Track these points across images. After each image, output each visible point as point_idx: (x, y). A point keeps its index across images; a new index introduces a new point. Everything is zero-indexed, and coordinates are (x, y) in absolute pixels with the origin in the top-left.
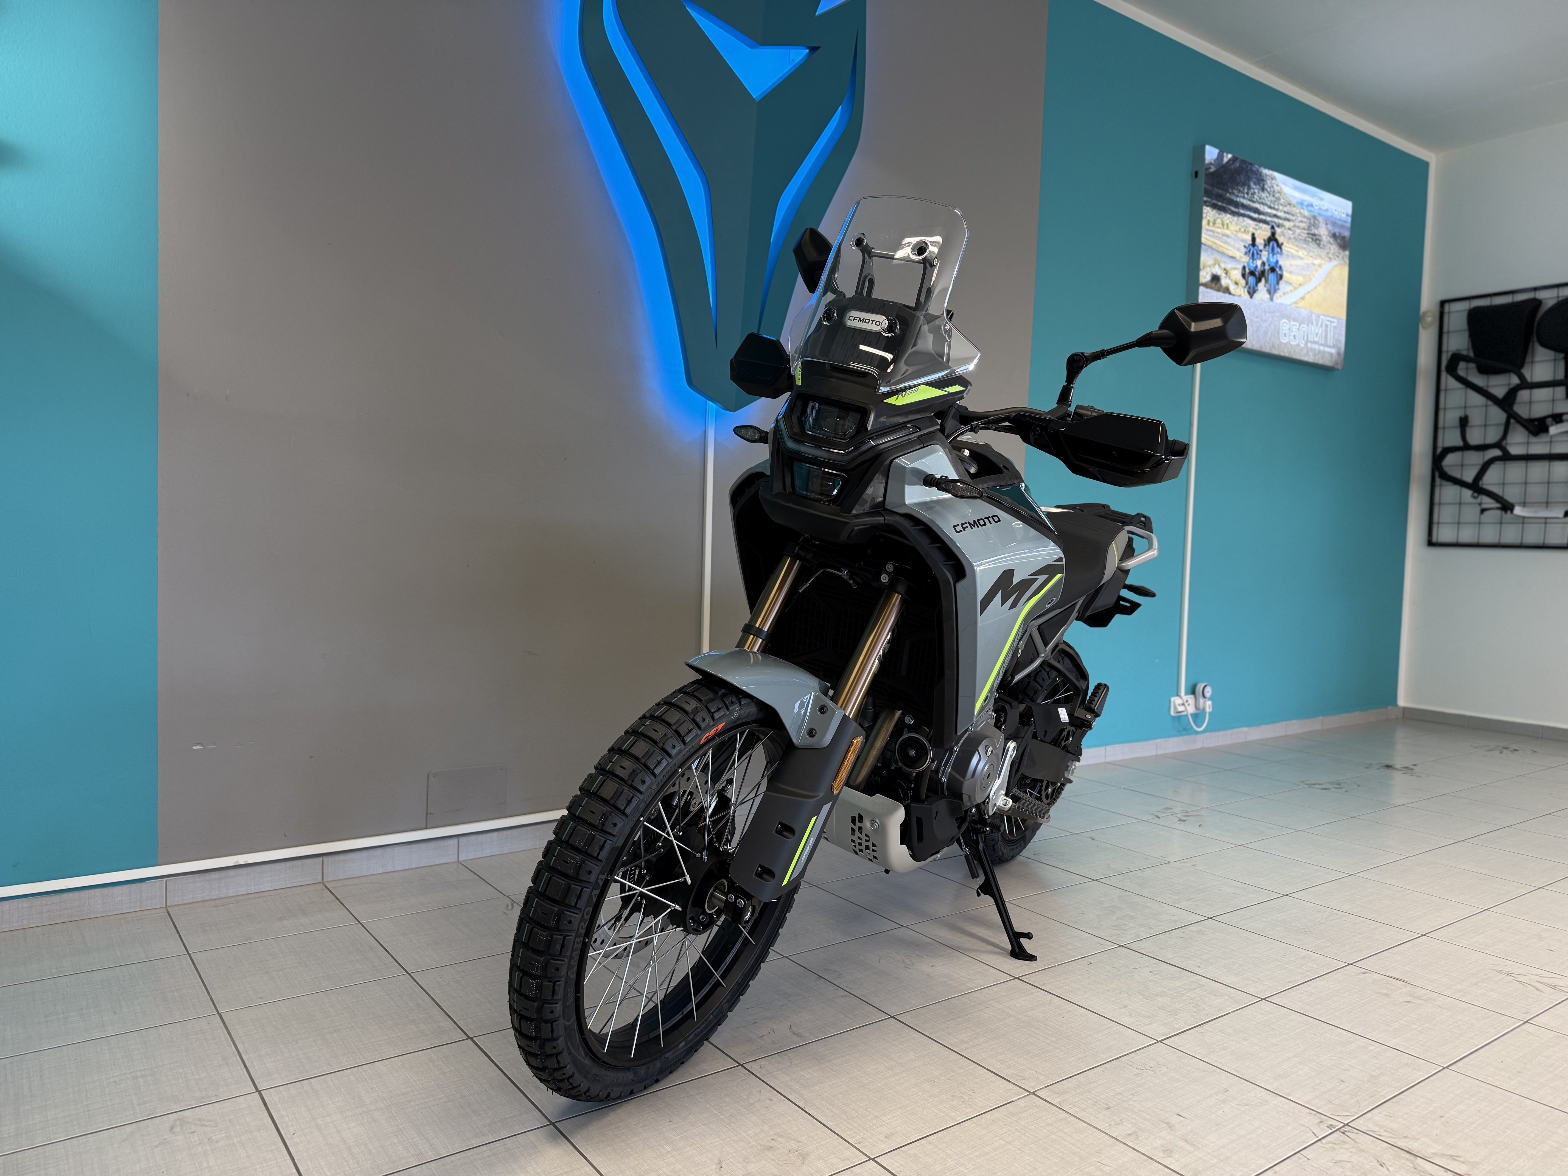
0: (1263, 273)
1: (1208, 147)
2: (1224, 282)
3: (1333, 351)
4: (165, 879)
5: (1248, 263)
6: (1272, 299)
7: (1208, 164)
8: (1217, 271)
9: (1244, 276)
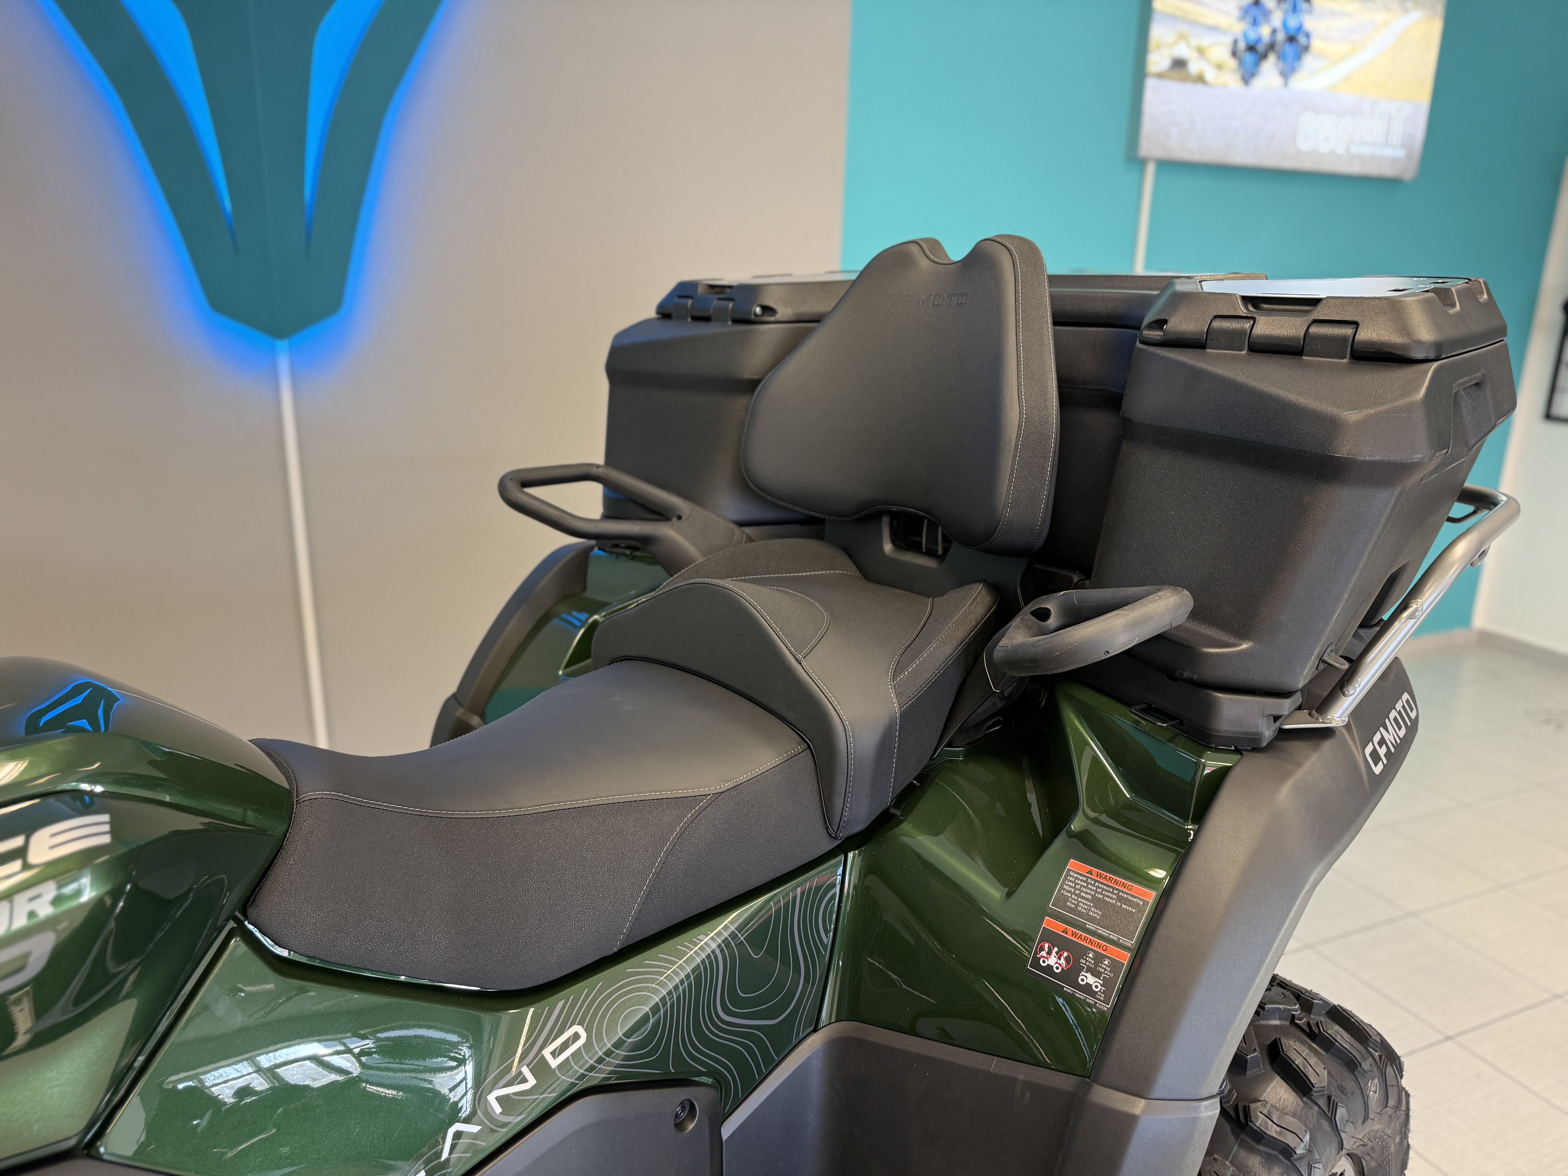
0: (1272, 46)
2: (1194, 67)
3: (1401, 153)
5: (1245, 35)
6: (1286, 84)
8: (1182, 51)
9: (1234, 54)
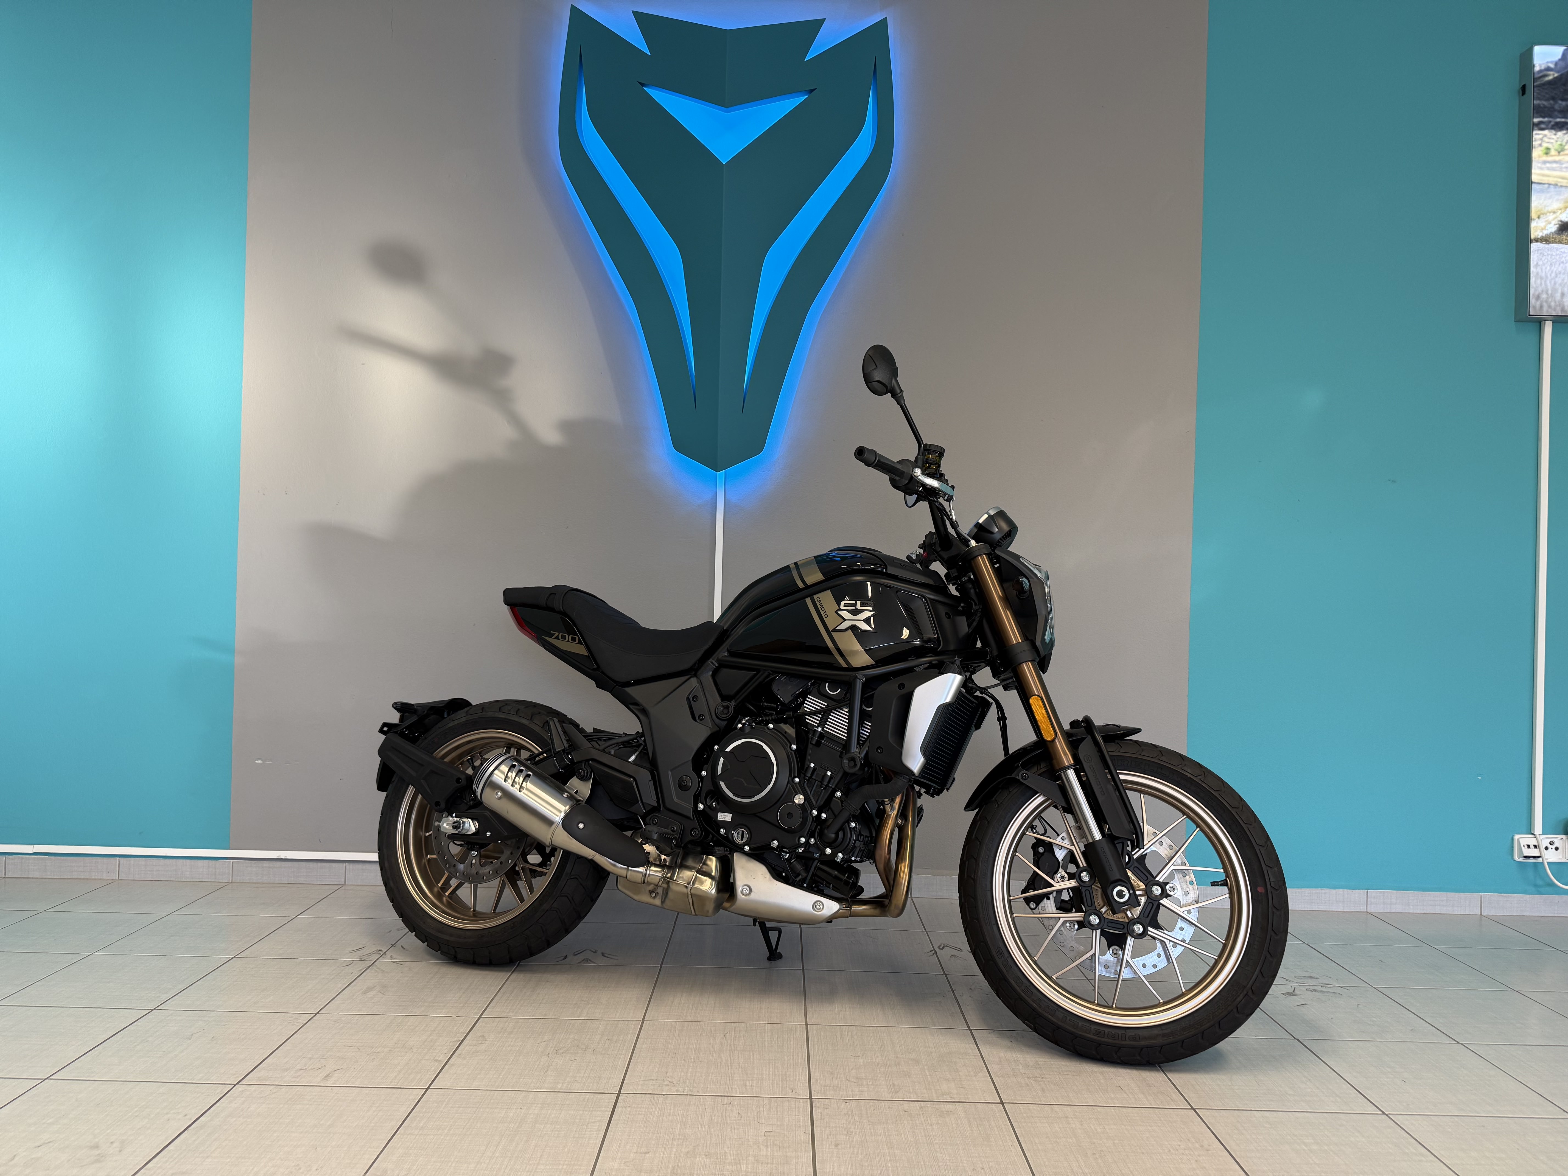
1: (1537, 49)
4: (232, 861)
7: (1540, 71)
8: (1567, 216)
